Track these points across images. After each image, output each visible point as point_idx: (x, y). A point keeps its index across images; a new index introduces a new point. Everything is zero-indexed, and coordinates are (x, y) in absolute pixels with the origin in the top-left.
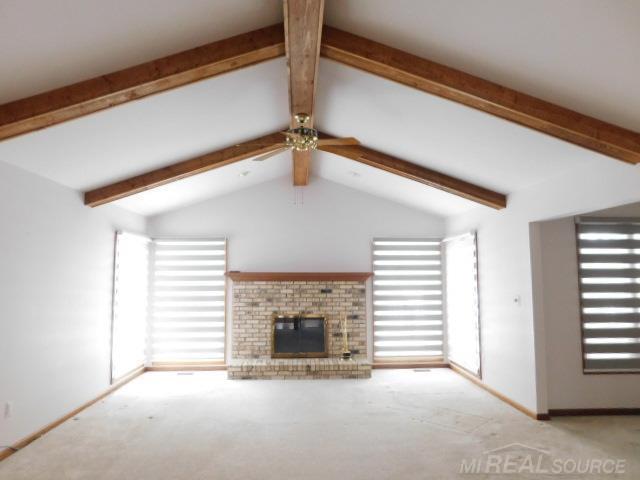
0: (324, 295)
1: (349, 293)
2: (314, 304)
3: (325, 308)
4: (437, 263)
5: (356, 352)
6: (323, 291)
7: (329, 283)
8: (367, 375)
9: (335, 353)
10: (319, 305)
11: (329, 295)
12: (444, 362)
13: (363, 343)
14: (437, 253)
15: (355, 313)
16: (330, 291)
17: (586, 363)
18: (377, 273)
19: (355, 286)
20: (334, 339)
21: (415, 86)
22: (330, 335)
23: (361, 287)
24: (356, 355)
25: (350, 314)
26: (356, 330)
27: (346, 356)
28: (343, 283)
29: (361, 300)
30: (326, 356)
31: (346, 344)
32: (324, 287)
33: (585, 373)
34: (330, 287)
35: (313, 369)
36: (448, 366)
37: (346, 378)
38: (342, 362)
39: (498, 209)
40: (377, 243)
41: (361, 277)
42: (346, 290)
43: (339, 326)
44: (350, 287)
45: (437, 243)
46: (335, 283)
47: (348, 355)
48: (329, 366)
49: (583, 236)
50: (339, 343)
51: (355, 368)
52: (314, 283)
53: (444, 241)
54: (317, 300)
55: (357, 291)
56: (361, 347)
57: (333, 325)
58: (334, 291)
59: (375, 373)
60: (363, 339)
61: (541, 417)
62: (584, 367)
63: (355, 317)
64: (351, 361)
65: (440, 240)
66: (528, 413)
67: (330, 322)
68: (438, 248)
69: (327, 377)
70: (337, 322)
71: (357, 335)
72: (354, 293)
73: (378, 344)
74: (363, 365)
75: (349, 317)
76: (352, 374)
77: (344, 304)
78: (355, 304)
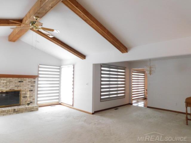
0: (20, 83)
1: (30, 82)
2: (16, 86)
3: (20, 88)
4: (59, 73)
5: (31, 102)
6: (20, 82)
7: (22, 79)
8: (37, 109)
9: (23, 103)
10: (18, 86)
11: (22, 83)
12: (59, 103)
13: (34, 99)
14: (59, 70)
15: (31, 89)
16: (22, 82)
17: (101, 99)
18: (40, 76)
19: (32, 80)
20: (23, 99)
21: (85, 21)
22: (22, 97)
23: (34, 80)
24: (32, 104)
25: (30, 89)
26: (31, 95)
27: (28, 104)
28: (28, 79)
29: (34, 85)
30: (20, 105)
31: (29, 100)
32: (20, 80)
33: (101, 101)
34: (22, 80)
35: (16, 110)
36: (60, 104)
37: (29, 112)
38: (27, 106)
39: (83, 59)
40: (40, 66)
41: (34, 77)
42: (29, 81)
43: (25, 94)
44: (30, 80)
45: (59, 67)
46: (25, 79)
47: (29, 104)
48: (23, 108)
49: (102, 68)
50: (25, 100)
51: (33, 108)
52: (16, 79)
53: (61, 67)
54: (17, 85)
55: (33, 82)
56: (33, 101)
57: (23, 94)
58: (24, 82)
59: (40, 109)
60: (34, 98)
61: (93, 114)
62: (101, 100)
63: (32, 91)
64: (30, 106)
65: (60, 66)
66: (90, 113)
67: (22, 92)
68: (59, 69)
69: (22, 112)
70: (25, 92)
71: (32, 96)
72: (32, 82)
73: (38, 99)
74: (36, 107)
75: (30, 91)
76: (31, 110)
77: (28, 86)
78: (32, 86)
